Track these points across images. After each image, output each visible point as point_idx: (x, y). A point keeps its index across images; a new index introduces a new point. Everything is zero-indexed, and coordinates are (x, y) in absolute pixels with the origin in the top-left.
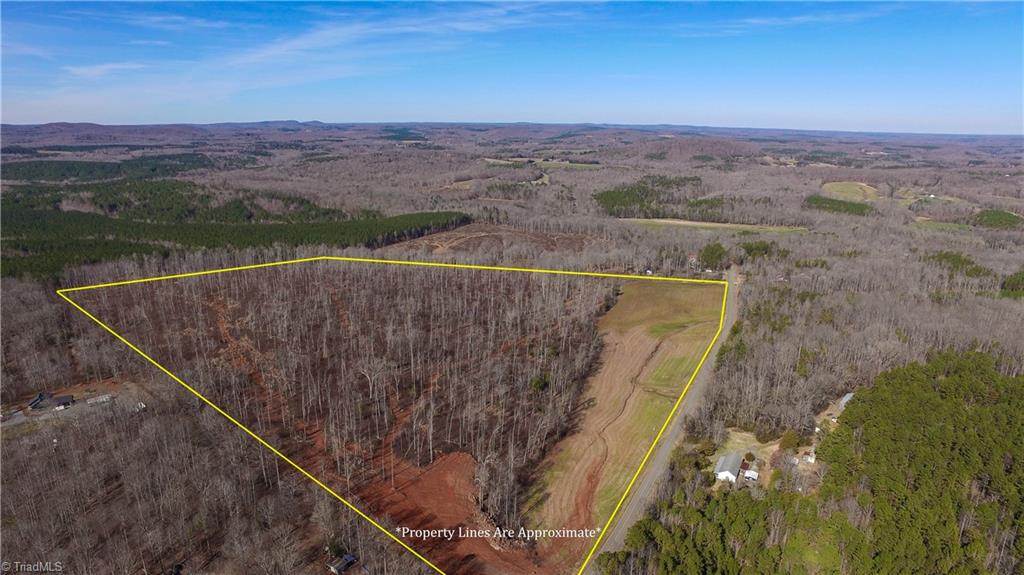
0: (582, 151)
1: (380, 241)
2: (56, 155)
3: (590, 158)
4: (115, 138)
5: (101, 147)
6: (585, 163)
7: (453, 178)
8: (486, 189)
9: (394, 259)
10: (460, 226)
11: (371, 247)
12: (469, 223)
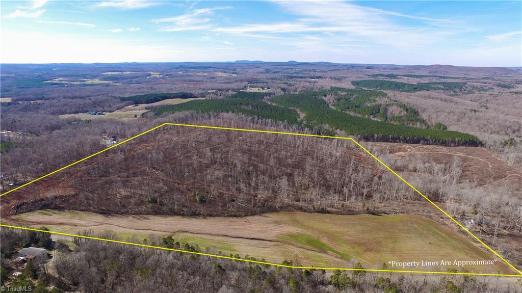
2: (400, 78)
10: (462, 145)
11: (367, 139)
12: (477, 146)
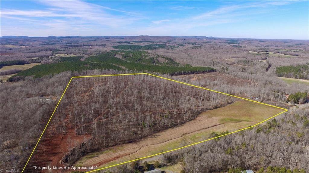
0: (295, 50)
1: (176, 74)
2: (133, 43)
3: (296, 53)
4: (150, 39)
5: (144, 42)
6: (291, 55)
7: (231, 57)
8: (238, 62)
9: (177, 80)
10: (209, 72)
11: (172, 75)
12: (214, 72)
